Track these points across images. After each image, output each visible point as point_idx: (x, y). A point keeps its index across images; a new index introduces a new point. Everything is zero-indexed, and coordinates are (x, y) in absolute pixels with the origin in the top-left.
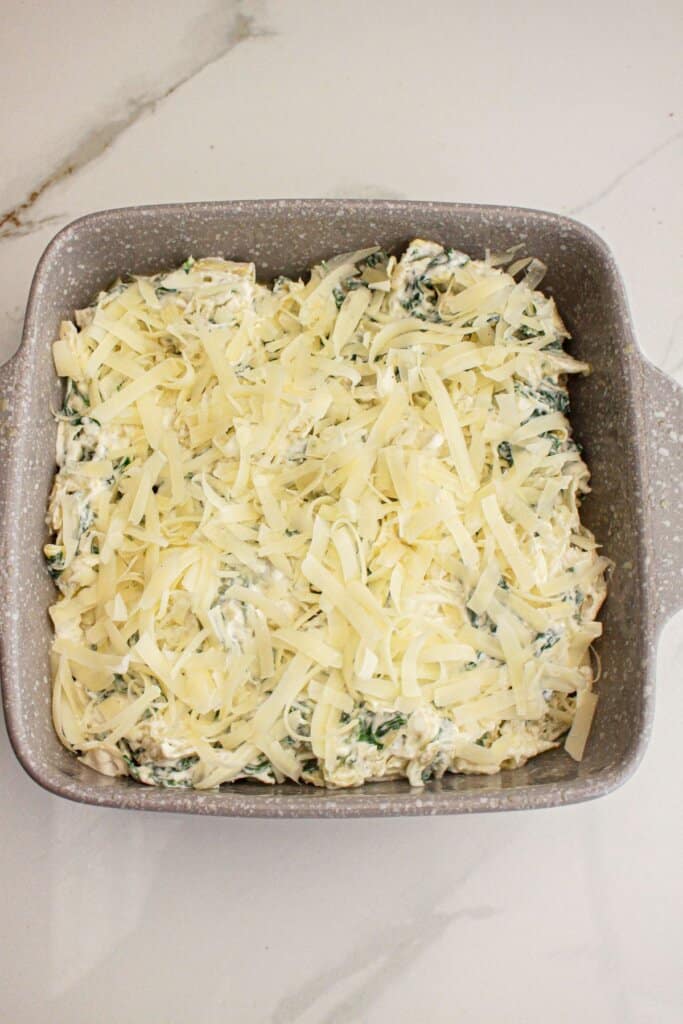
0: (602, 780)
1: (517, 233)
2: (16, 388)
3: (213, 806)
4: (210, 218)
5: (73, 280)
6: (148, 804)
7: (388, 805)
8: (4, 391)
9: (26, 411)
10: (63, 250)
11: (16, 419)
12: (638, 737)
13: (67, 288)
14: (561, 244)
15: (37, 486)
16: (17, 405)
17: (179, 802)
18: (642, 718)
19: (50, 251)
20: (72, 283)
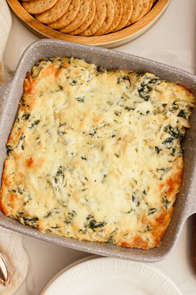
0: (156, 258)
1: (180, 78)
2: (8, 92)
3: (39, 236)
4: (82, 49)
5: (35, 58)
6: (20, 231)
7: (91, 249)
8: (4, 93)
9: (10, 100)
10: (33, 49)
11: (6, 103)
12: (170, 248)
13: (32, 61)
14: (193, 85)
15: (8, 125)
16: (7, 98)
17: (29, 233)
18: (173, 242)
19: (28, 49)
20: (34, 59)
